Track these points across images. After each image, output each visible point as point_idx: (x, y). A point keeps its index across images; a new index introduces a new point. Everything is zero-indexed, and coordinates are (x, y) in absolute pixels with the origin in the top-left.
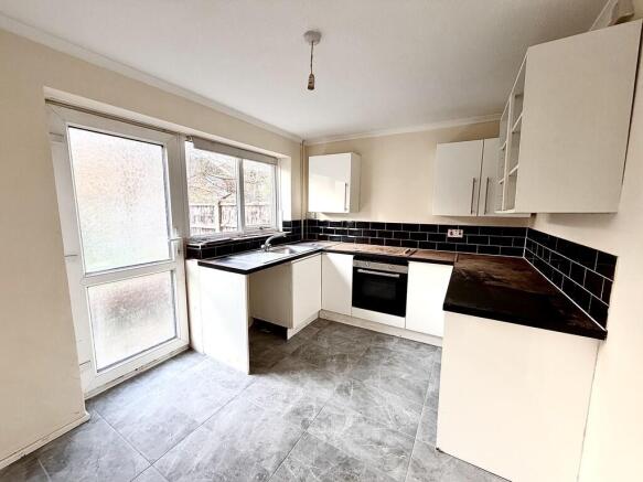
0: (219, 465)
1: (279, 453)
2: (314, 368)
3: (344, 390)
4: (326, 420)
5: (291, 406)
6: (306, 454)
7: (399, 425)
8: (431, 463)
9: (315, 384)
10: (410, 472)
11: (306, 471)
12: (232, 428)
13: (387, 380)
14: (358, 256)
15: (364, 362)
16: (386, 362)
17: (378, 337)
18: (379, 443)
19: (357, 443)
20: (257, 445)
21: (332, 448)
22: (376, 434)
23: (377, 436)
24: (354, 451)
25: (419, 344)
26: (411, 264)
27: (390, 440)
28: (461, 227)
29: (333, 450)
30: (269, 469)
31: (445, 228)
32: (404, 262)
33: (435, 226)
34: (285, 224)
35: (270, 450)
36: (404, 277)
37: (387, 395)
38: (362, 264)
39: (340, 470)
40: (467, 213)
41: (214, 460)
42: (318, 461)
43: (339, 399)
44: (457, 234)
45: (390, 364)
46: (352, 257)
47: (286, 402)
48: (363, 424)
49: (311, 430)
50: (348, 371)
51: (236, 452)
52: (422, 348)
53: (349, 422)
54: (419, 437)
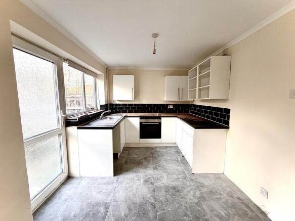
0: (133, 211)
1: (152, 196)
2: (139, 165)
3: (155, 168)
4: (157, 179)
5: (142, 181)
6: (161, 191)
7: (179, 172)
8: (194, 178)
9: (145, 170)
10: (191, 182)
11: (165, 196)
12: (126, 197)
13: (166, 161)
14: (141, 118)
15: (154, 158)
16: (161, 155)
17: (152, 148)
18: (178, 179)
19: (172, 181)
20: (142, 197)
21: (167, 186)
22: (175, 176)
23: (176, 177)
24: (174, 184)
25: (166, 147)
26: (162, 118)
27: (180, 176)
28: (172, 105)
29: (167, 187)
30: (153, 201)
31: (167, 105)
32: (159, 118)
33: (164, 104)
34: (101, 106)
35: (148, 196)
36: (160, 123)
37: (170, 165)
38: (143, 120)
39: (174, 190)
40: (176, 99)
41: (130, 210)
42: (166, 192)
43: (156, 172)
44: (171, 107)
45: (162, 156)
46: (139, 118)
47: (139, 180)
48: (169, 176)
49: (155, 184)
50: (151, 162)
51: (136, 203)
52: (168, 148)
53: (166, 177)
54: (186, 173)
